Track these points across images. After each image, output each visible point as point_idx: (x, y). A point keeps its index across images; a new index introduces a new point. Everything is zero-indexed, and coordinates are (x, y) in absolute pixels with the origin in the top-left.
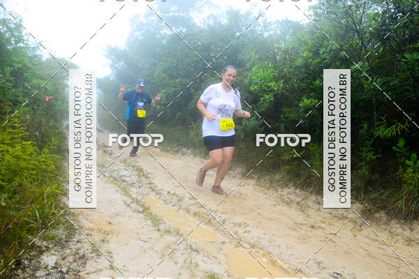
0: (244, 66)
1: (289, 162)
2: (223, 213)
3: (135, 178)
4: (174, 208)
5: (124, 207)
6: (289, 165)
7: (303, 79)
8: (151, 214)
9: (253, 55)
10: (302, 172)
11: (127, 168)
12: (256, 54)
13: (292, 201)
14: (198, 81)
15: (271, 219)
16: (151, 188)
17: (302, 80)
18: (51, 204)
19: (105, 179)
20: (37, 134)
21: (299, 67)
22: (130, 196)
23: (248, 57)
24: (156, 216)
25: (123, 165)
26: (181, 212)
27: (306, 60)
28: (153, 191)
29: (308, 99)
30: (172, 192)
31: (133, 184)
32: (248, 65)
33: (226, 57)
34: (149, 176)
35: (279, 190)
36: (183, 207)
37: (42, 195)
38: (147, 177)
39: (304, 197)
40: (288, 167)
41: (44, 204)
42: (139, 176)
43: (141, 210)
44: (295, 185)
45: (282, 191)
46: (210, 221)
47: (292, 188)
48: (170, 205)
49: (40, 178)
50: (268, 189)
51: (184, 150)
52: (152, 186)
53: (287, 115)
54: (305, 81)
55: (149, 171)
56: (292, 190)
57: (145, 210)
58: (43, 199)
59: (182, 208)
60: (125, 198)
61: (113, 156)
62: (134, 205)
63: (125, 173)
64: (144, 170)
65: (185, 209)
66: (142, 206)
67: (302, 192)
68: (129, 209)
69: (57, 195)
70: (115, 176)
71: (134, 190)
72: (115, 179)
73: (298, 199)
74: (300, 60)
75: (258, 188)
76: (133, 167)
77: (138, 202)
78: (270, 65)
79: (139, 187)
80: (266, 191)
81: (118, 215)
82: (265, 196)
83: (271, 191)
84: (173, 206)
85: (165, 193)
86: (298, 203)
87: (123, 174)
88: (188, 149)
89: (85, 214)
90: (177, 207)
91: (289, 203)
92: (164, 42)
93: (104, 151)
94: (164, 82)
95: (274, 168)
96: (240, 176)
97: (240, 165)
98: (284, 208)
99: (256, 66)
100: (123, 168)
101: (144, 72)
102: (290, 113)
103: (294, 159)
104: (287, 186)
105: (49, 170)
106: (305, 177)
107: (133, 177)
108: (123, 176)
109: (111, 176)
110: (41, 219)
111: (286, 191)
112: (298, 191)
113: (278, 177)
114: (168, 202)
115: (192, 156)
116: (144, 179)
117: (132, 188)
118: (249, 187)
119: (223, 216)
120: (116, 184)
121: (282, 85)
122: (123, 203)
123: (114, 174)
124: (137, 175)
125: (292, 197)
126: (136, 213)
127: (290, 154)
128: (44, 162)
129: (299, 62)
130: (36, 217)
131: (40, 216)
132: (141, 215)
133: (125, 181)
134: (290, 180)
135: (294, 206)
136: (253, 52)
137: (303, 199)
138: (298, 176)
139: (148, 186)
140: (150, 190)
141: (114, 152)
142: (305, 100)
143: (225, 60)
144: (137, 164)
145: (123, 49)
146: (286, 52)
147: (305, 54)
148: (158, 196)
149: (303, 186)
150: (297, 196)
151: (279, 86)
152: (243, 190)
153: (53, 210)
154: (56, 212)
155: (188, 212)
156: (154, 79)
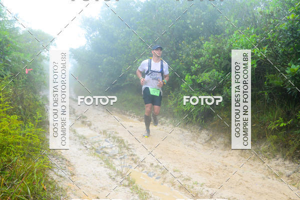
0: (222, 32)
1: (275, 132)
2: (210, 187)
3: (116, 150)
4: (158, 180)
5: (110, 180)
6: (276, 135)
7: (290, 43)
8: (137, 188)
9: (232, 19)
10: (291, 142)
11: (108, 139)
12: (234, 19)
13: (282, 174)
14: (175, 49)
15: (262, 194)
16: (133, 159)
17: (288, 45)
18: (41, 180)
19: (87, 152)
20: (20, 107)
21: (285, 31)
22: (114, 169)
23: (226, 22)
24: (141, 189)
25: (102, 136)
26: (166, 185)
27: (293, 22)
28: (135, 162)
29: (295, 64)
30: (155, 164)
31: (115, 155)
32: (227, 31)
33: (203, 23)
34: (131, 147)
35: (266, 161)
36: (168, 180)
37: (31, 170)
38: (128, 149)
39: (294, 170)
40: (275, 137)
41: (35, 180)
42: (120, 147)
43: (127, 183)
44: (283, 155)
45: (269, 163)
46: (197, 195)
47: (280, 160)
48: (154, 178)
49: (26, 152)
50: (254, 160)
51: (162, 119)
52: (134, 158)
53: (271, 82)
54: (292, 45)
55: (130, 142)
56: (280, 161)
57: (131, 184)
58: (33, 174)
59: (166, 181)
60: (109, 171)
61: (93, 127)
62: (119, 179)
63: (105, 144)
64: (125, 141)
65: (170, 182)
66: (128, 179)
67: (293, 164)
68: (114, 183)
69: (44, 170)
70: (96, 148)
71: (116, 162)
72: (97, 151)
73: (288, 172)
74: (286, 23)
75: (243, 159)
76: (114, 138)
77: (122, 175)
78: (252, 31)
79: (121, 159)
80: (251, 162)
81: (105, 189)
82: (252, 168)
83: (257, 163)
84: (157, 178)
85: (148, 165)
86: (289, 176)
87: (104, 145)
88: (167, 118)
89: (73, 189)
90: (161, 180)
91: (278, 176)
92: (139, 10)
93: (83, 122)
94: (140, 51)
95: (259, 138)
96: (222, 146)
97: (222, 135)
98: (275, 182)
99: (236, 32)
100: (104, 139)
101: (119, 41)
102: (273, 79)
103: (280, 129)
104: (274, 157)
105: (33, 143)
106: (295, 148)
107: (114, 148)
108: (105, 147)
109: (93, 148)
110: (32, 195)
111: (273, 162)
112: (287, 162)
113: (263, 147)
114: (152, 174)
115: (171, 126)
116: (125, 150)
117: (114, 160)
118: (233, 157)
119: (209, 189)
120: (98, 156)
121: (266, 51)
122: (107, 176)
123: (96, 146)
124: (118, 146)
125: (282, 169)
126: (122, 187)
127: (277, 123)
128: (28, 136)
129: (284, 26)
130: (27, 193)
131: (31, 192)
132: (128, 189)
133: (106, 153)
134: (278, 150)
135: (284, 179)
136: (232, 18)
137: (294, 172)
138: (286, 146)
139: (130, 158)
140: (132, 162)
141: (93, 122)
142: (293, 67)
143: (202, 27)
144: (118, 135)
145: (98, 18)
146: (271, 15)
147: (291, 17)
148: (141, 168)
149: (293, 157)
150: (287, 168)
151: (263, 52)
152: (226, 161)
153: (43, 185)
154: (45, 187)
155: (173, 185)
156: (130, 48)
